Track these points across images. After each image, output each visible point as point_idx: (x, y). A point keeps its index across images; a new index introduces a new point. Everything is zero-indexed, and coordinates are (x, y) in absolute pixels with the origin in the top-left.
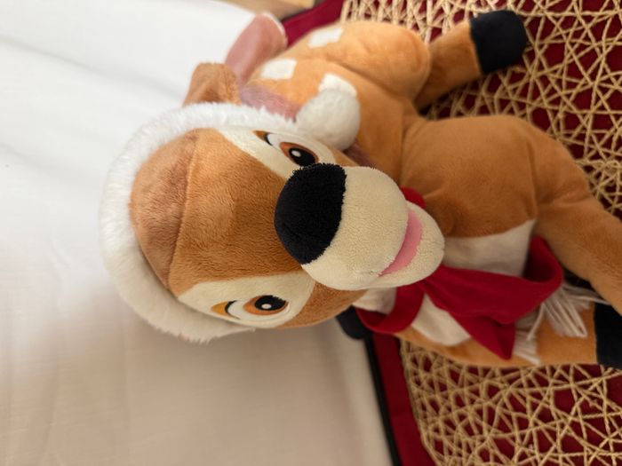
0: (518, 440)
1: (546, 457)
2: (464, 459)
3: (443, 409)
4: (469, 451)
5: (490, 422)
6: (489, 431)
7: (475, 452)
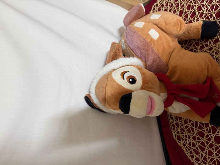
0: (205, 131)
1: (215, 135)
2: (187, 141)
3: (180, 126)
4: (189, 138)
5: (196, 127)
6: (196, 130)
7: (191, 138)
